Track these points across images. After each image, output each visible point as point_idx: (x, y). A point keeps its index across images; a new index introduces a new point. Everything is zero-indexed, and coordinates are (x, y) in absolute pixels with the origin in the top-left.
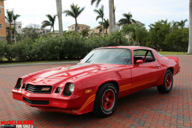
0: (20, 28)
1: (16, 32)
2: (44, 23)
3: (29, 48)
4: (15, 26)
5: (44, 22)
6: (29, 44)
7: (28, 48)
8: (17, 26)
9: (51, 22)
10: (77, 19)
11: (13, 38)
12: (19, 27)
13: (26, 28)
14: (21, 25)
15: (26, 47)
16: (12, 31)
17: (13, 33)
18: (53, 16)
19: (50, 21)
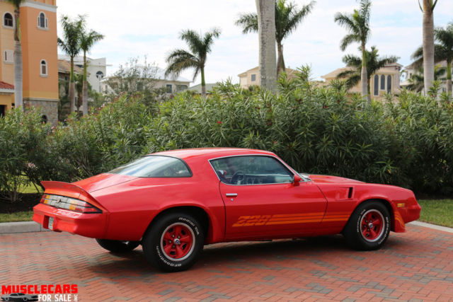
0: (100, 76)
1: (90, 87)
2: (174, 58)
3: (132, 140)
4: (85, 70)
5: (175, 54)
6: (130, 123)
7: (127, 142)
8: (92, 72)
9: (197, 56)
10: (282, 42)
11: (78, 106)
12: (99, 73)
13: (119, 77)
14: (105, 67)
15: (121, 136)
16: (77, 82)
17: (79, 88)
18: (202, 38)
19: (194, 52)
